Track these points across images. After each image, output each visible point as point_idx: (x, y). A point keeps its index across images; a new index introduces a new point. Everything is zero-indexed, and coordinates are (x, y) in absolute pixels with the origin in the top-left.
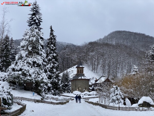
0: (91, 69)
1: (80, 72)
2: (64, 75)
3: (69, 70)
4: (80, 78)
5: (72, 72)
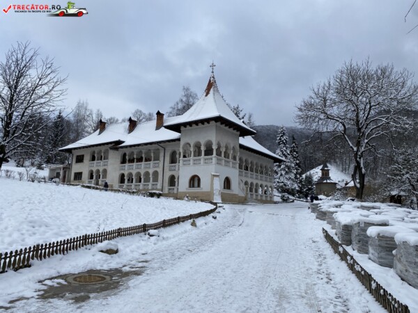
0: (341, 169)
1: (326, 174)
3: (312, 172)
4: (325, 181)
5: (316, 173)
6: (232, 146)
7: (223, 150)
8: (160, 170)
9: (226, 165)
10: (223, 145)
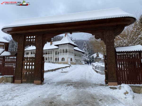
1: (98, 56)
2: (92, 57)
5: (95, 55)
6: (72, 50)
7: (70, 51)
8: (52, 57)
9: (71, 55)
10: (70, 50)
